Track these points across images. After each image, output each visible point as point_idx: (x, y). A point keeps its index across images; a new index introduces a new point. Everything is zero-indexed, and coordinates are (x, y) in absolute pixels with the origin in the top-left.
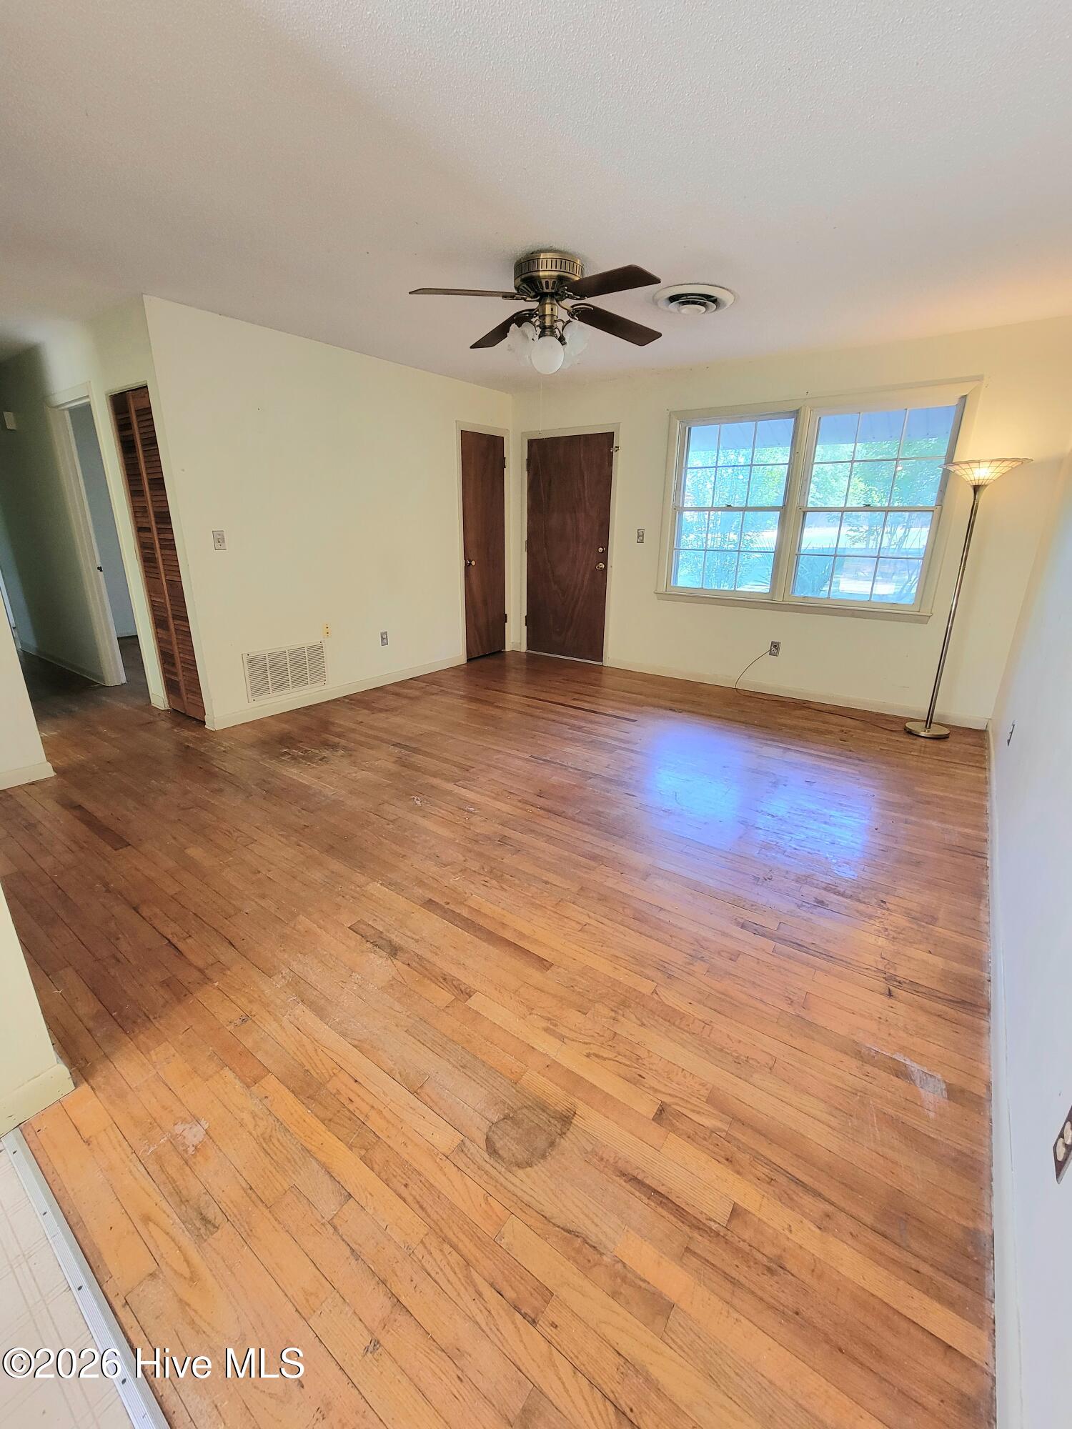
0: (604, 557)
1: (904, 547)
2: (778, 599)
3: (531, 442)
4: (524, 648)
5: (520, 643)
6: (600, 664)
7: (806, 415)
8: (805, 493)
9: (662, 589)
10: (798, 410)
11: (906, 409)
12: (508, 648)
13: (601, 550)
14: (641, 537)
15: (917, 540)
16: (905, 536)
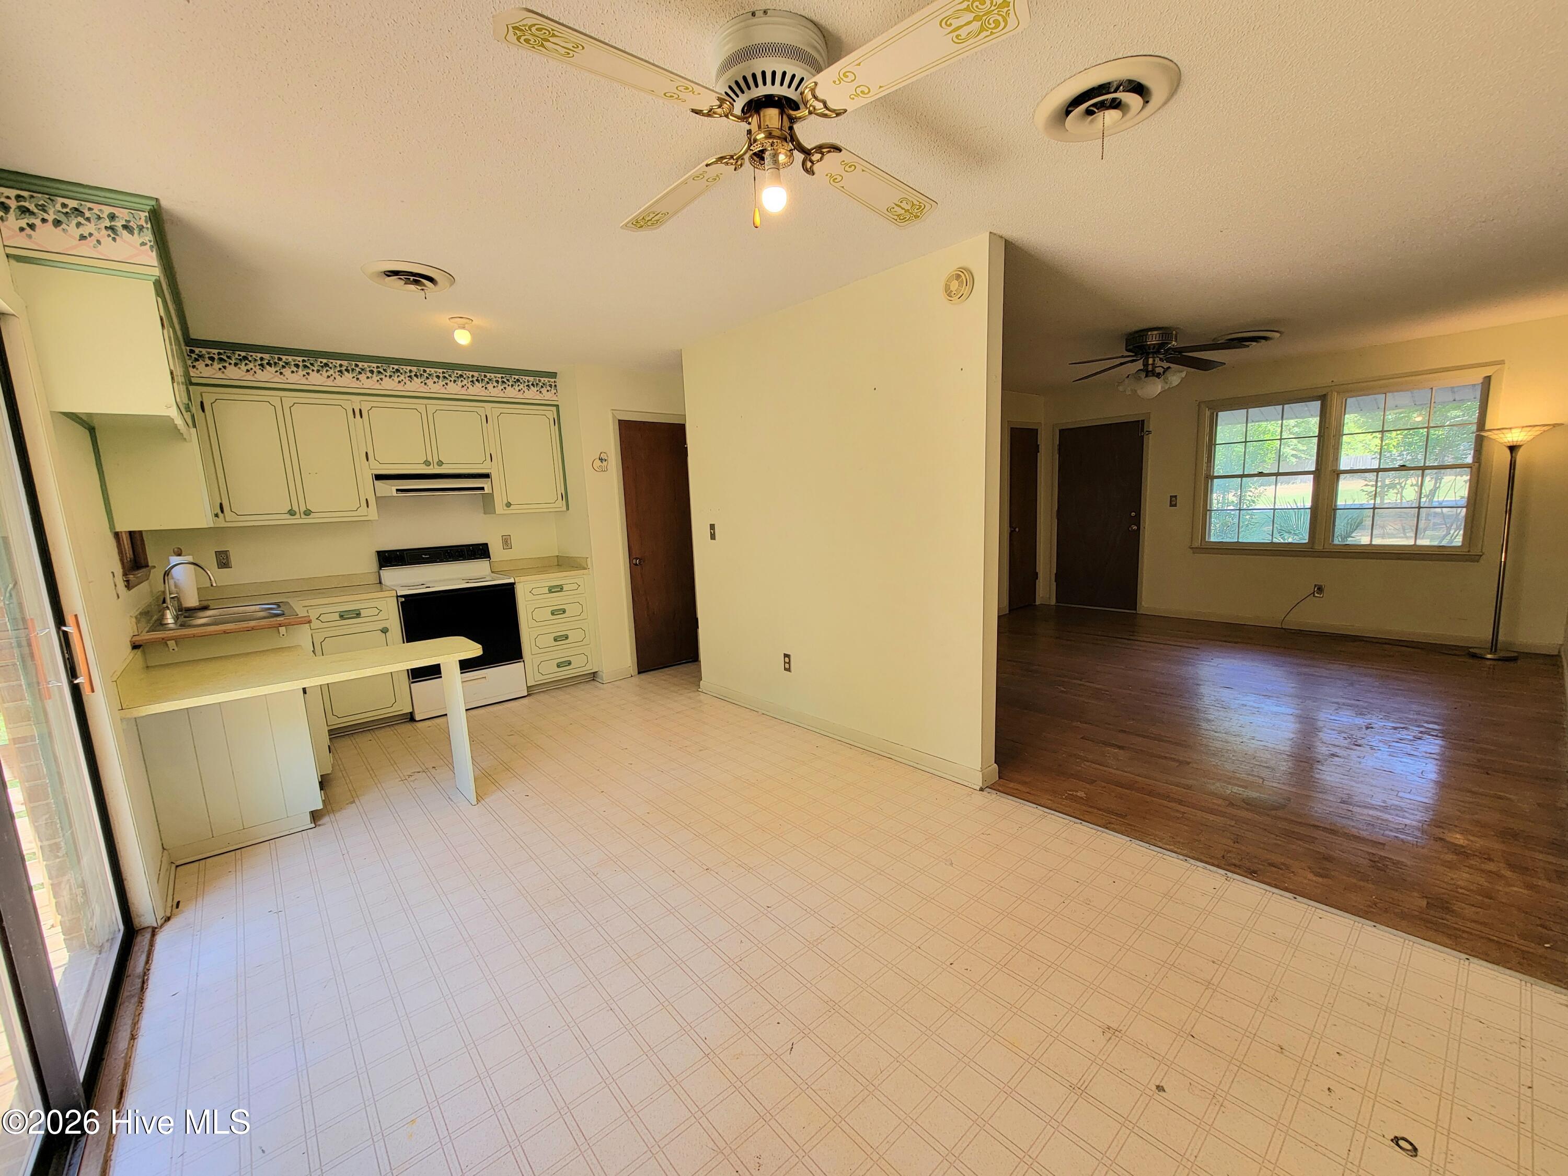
0: (1137, 520)
1: (1436, 499)
2: (1319, 547)
3: (1061, 431)
4: (1053, 602)
5: (1050, 598)
6: (1134, 612)
7: (1335, 399)
8: (1337, 459)
9: (1197, 544)
10: (1325, 395)
11: (1432, 388)
12: (1037, 603)
13: (1133, 514)
14: (1173, 501)
15: (1452, 491)
16: (1436, 489)
